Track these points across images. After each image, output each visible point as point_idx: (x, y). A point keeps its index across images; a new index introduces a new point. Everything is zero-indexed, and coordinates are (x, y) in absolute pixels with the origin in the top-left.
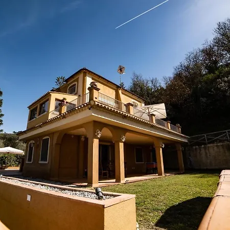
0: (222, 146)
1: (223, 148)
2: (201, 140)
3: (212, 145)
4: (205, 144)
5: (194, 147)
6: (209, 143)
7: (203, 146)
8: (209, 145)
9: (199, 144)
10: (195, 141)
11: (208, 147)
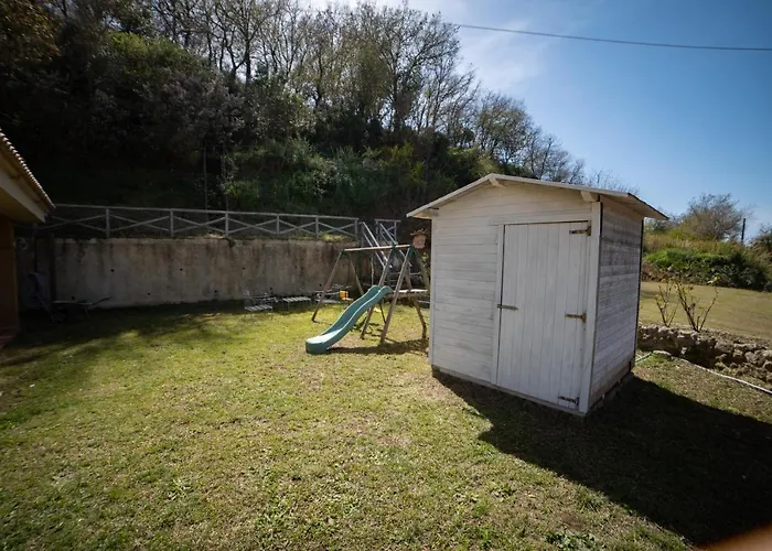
0: (153, 246)
1: (155, 253)
2: (87, 222)
3: (121, 240)
4: (101, 236)
5: (59, 242)
6: (116, 235)
7: (93, 241)
8: (115, 241)
9: (82, 234)
10: (68, 221)
11: (112, 246)
